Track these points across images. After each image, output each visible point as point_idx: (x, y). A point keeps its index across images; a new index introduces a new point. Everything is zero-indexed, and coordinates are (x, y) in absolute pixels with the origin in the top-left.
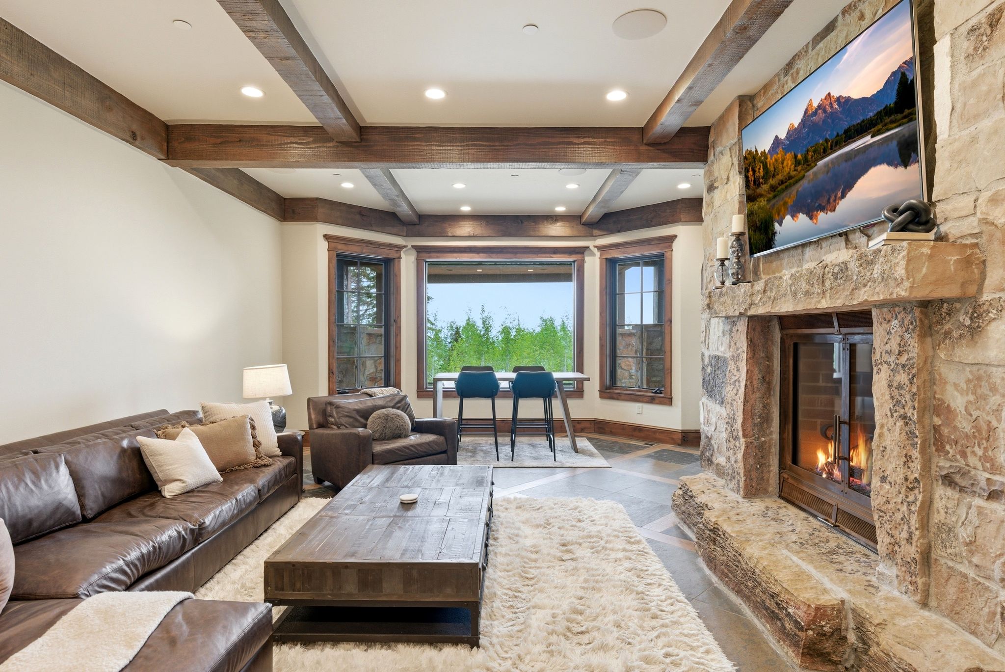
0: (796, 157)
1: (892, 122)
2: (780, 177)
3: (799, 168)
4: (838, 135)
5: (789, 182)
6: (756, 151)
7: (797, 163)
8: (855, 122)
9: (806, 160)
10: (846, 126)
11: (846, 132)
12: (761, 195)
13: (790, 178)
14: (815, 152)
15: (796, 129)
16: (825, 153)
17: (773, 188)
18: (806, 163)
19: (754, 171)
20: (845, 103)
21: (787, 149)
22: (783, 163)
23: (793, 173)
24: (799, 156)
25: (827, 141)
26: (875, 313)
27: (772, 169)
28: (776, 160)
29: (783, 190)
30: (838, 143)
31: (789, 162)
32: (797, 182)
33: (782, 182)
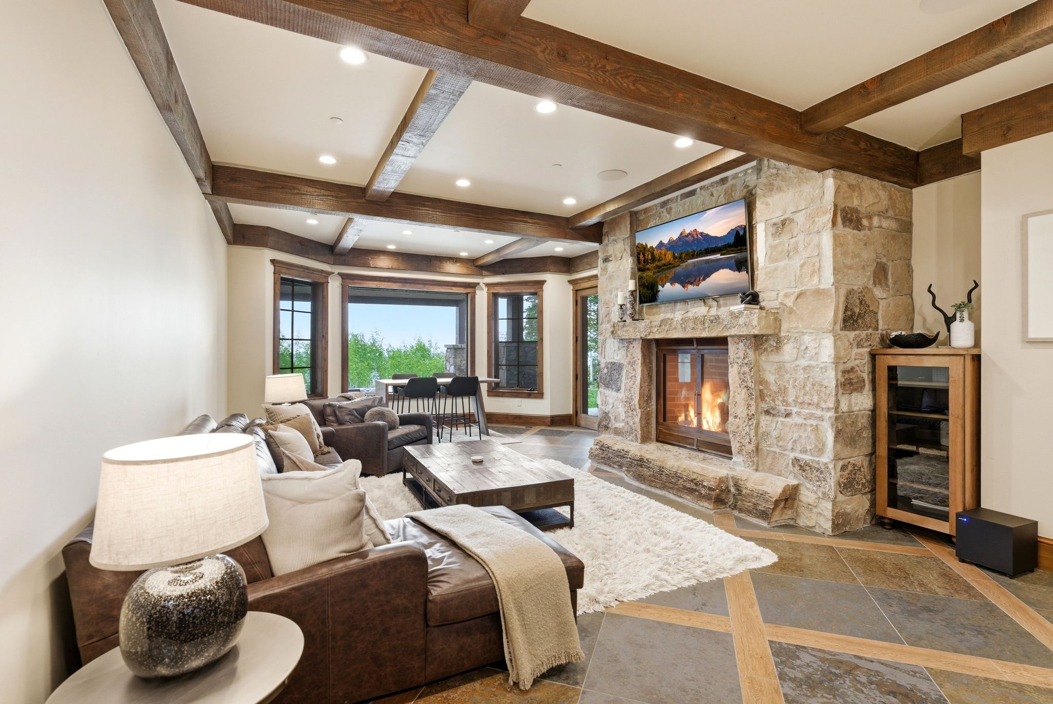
0: (674, 255)
1: (731, 251)
2: (663, 262)
3: (676, 260)
4: (701, 250)
5: (669, 266)
6: (646, 245)
7: (675, 257)
8: (711, 246)
9: (680, 258)
10: (706, 247)
11: (706, 250)
12: (648, 269)
13: (670, 264)
14: (686, 255)
15: (674, 241)
16: (693, 257)
17: (658, 267)
18: (681, 259)
19: (644, 256)
20: (706, 237)
21: (668, 249)
22: (665, 255)
23: (672, 262)
24: (676, 255)
25: (694, 251)
26: (729, 339)
27: (657, 256)
28: (660, 253)
29: (665, 270)
30: (700, 254)
31: (669, 256)
32: (675, 267)
33: (664, 265)
